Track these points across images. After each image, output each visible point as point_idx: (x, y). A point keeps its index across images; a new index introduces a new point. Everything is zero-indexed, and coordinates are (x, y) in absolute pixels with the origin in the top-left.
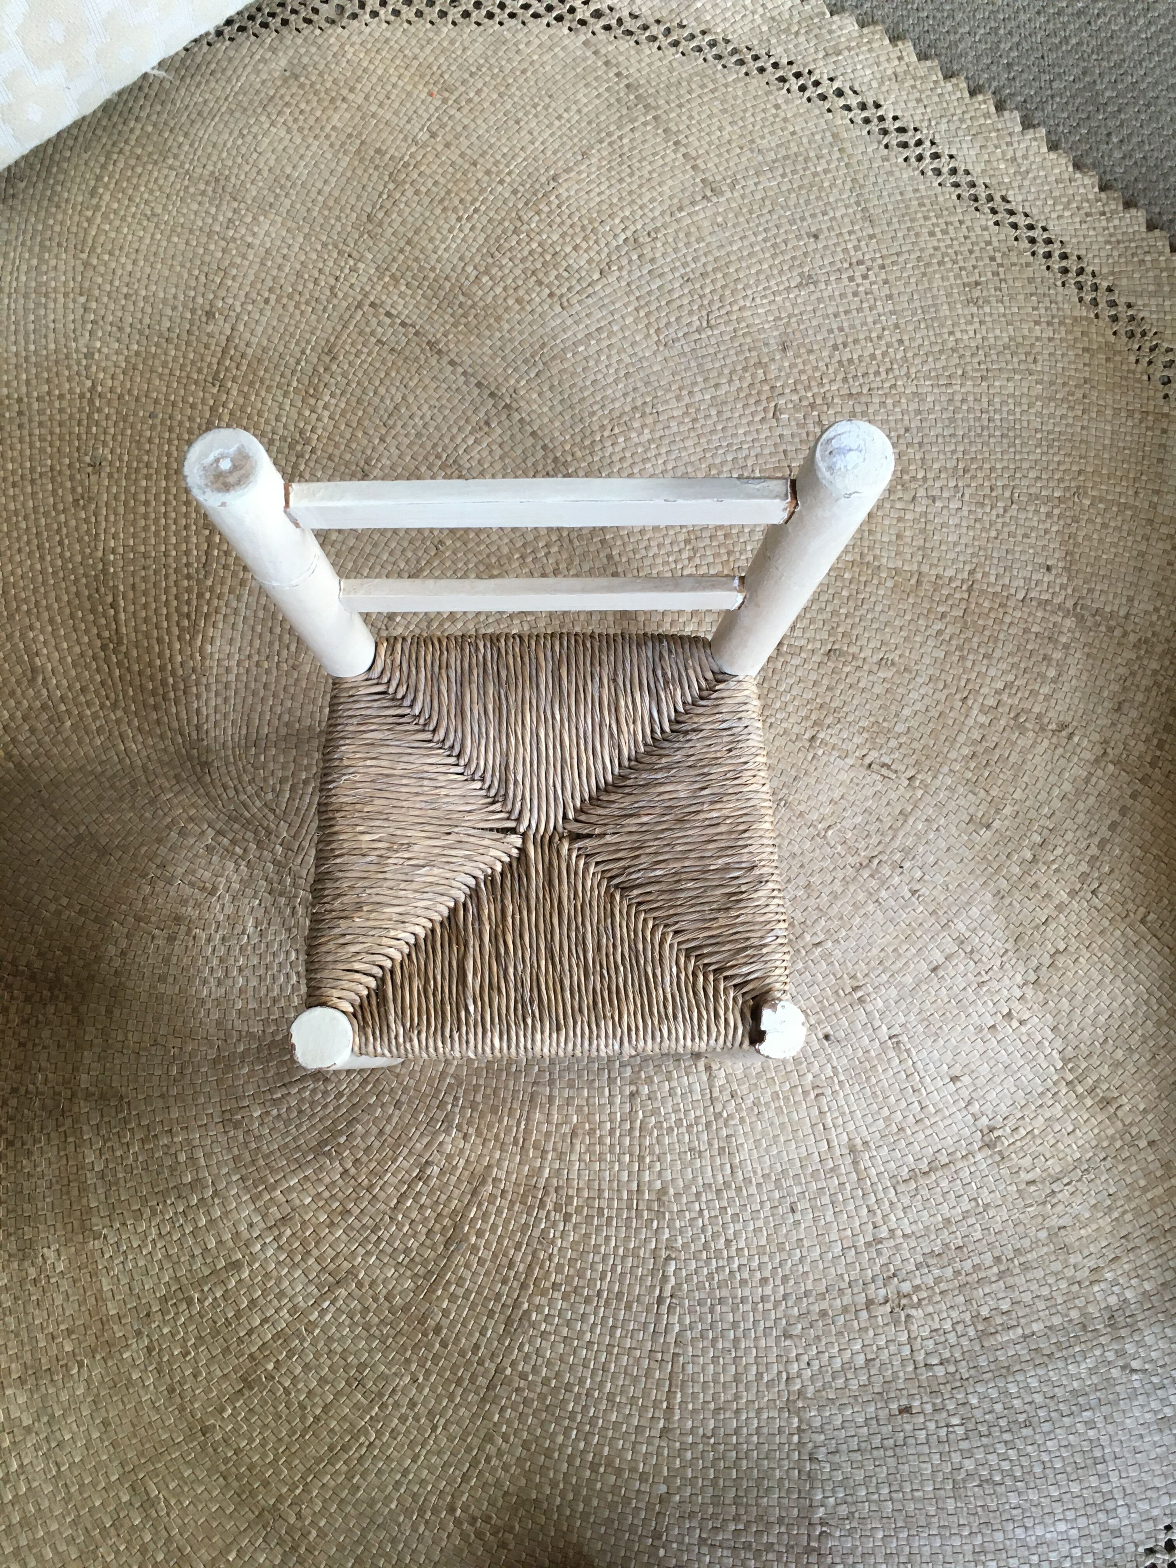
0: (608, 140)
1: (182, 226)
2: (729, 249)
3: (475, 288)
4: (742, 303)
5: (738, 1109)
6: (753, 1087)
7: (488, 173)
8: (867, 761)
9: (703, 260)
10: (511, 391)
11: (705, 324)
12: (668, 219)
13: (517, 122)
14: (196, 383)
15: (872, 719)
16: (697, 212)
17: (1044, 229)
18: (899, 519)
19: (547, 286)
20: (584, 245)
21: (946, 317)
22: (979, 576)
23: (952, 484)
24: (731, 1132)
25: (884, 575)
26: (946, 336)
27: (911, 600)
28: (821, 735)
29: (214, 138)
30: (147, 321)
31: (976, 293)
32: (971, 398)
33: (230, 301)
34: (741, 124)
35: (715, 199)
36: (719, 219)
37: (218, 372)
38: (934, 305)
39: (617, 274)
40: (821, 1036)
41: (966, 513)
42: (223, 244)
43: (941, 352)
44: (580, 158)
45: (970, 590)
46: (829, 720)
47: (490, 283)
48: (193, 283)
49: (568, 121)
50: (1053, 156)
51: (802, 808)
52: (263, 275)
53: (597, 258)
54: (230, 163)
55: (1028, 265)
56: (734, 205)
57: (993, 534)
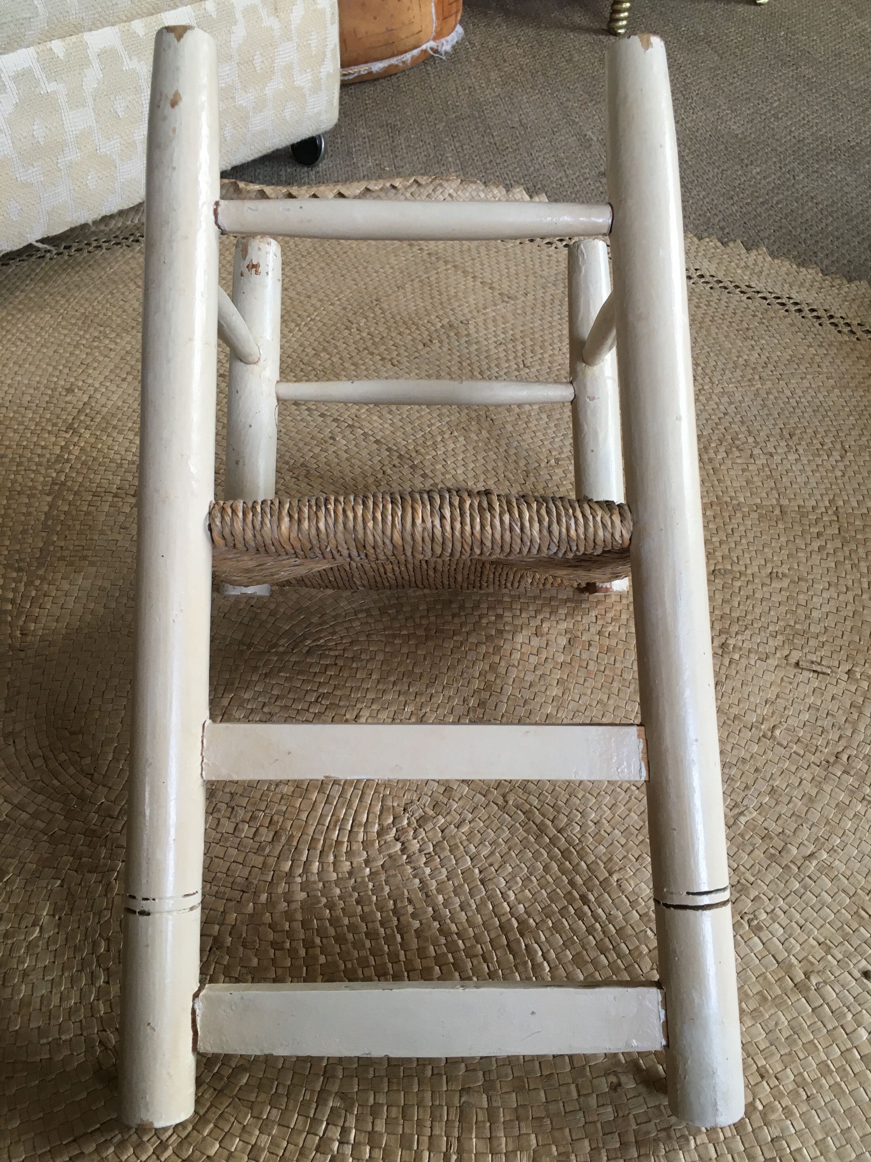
0: (417, 280)
1: (52, 343)
2: (532, 325)
3: (313, 360)
4: (551, 353)
5: (778, 1096)
6: (788, 1060)
7: (321, 300)
8: (793, 660)
9: (511, 332)
10: (353, 416)
11: (522, 366)
12: (475, 313)
13: (343, 276)
14: (49, 432)
15: (782, 623)
16: (499, 310)
17: (789, 298)
18: (743, 470)
19: (379, 355)
20: (408, 331)
21: (730, 349)
22: (841, 503)
23: (783, 444)
24: (776, 1133)
25: (746, 509)
26: (736, 359)
27: (781, 526)
28: (731, 642)
29: (88, 296)
30: (9, 397)
31: (750, 333)
32: (774, 391)
33: (90, 381)
34: (523, 265)
35: (513, 302)
36: (519, 312)
37: (72, 424)
38: (717, 343)
39: (439, 345)
40: (858, 975)
41: (806, 462)
42: (89, 350)
43: (735, 368)
44: (396, 289)
45: (836, 513)
46: (735, 628)
47: (328, 356)
48: (57, 373)
49: (384, 273)
50: (776, 261)
51: (735, 711)
52: (122, 366)
53: (419, 337)
54: (100, 307)
55: (785, 317)
56: (528, 304)
57: (839, 474)
